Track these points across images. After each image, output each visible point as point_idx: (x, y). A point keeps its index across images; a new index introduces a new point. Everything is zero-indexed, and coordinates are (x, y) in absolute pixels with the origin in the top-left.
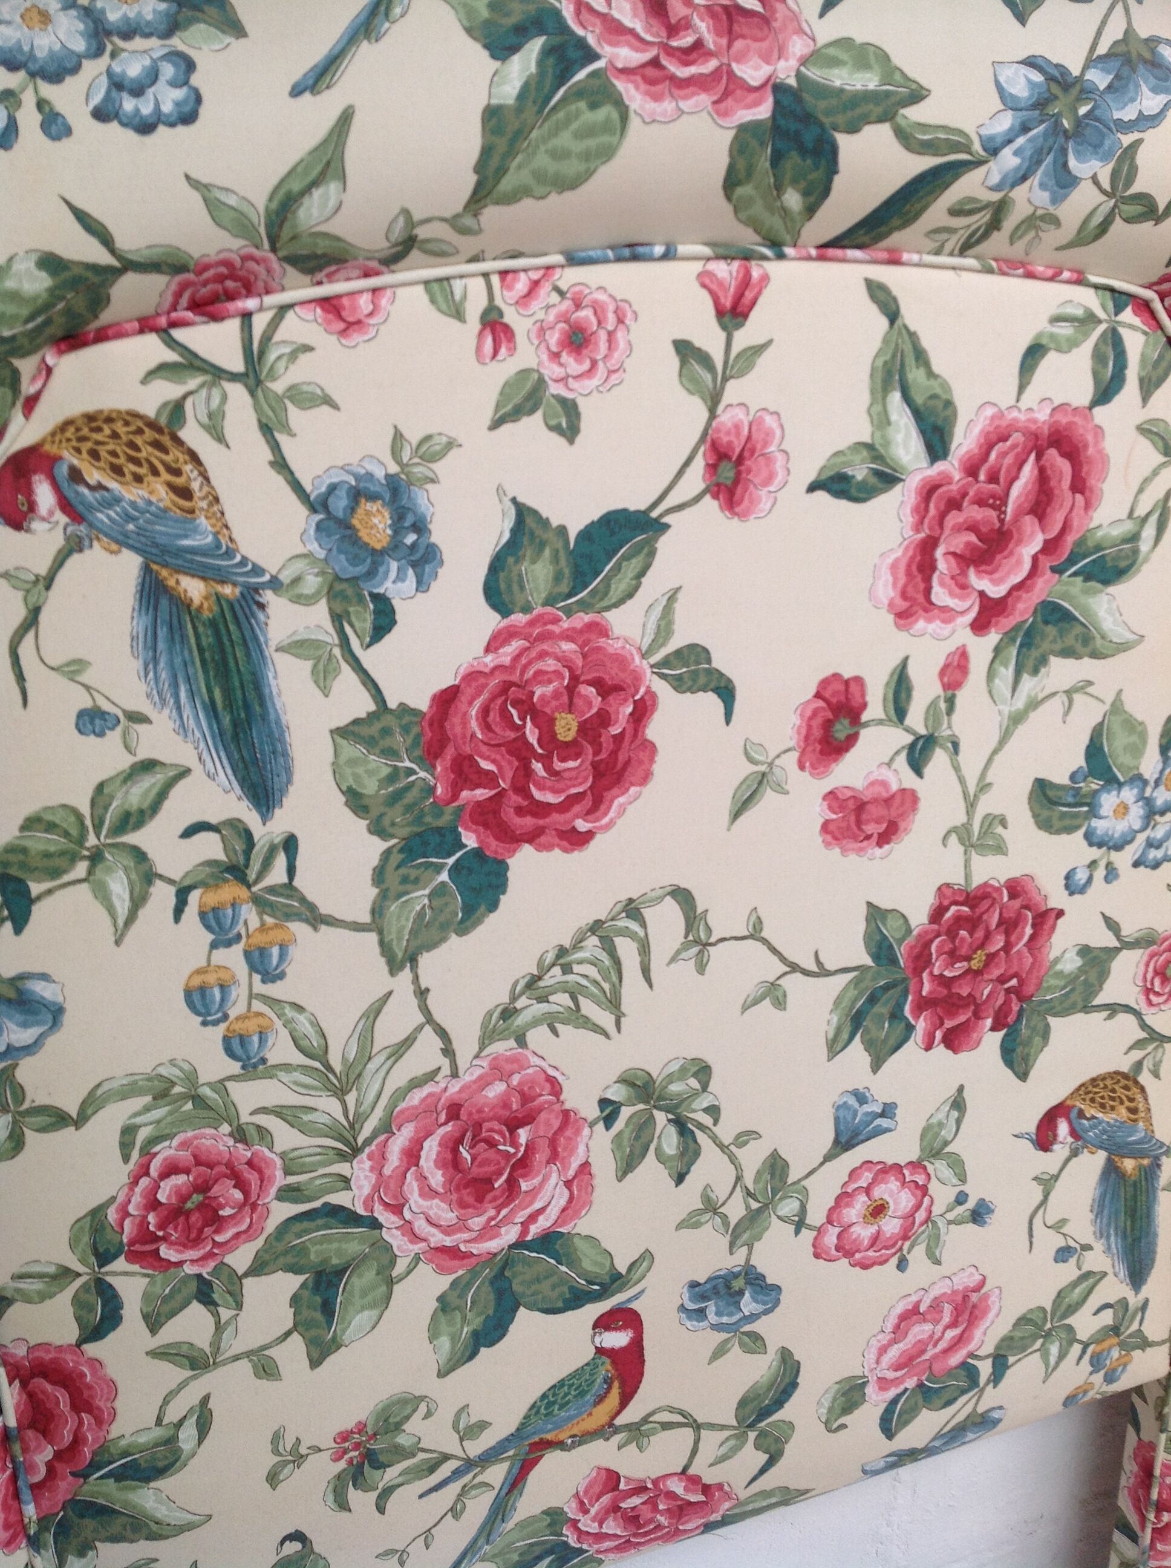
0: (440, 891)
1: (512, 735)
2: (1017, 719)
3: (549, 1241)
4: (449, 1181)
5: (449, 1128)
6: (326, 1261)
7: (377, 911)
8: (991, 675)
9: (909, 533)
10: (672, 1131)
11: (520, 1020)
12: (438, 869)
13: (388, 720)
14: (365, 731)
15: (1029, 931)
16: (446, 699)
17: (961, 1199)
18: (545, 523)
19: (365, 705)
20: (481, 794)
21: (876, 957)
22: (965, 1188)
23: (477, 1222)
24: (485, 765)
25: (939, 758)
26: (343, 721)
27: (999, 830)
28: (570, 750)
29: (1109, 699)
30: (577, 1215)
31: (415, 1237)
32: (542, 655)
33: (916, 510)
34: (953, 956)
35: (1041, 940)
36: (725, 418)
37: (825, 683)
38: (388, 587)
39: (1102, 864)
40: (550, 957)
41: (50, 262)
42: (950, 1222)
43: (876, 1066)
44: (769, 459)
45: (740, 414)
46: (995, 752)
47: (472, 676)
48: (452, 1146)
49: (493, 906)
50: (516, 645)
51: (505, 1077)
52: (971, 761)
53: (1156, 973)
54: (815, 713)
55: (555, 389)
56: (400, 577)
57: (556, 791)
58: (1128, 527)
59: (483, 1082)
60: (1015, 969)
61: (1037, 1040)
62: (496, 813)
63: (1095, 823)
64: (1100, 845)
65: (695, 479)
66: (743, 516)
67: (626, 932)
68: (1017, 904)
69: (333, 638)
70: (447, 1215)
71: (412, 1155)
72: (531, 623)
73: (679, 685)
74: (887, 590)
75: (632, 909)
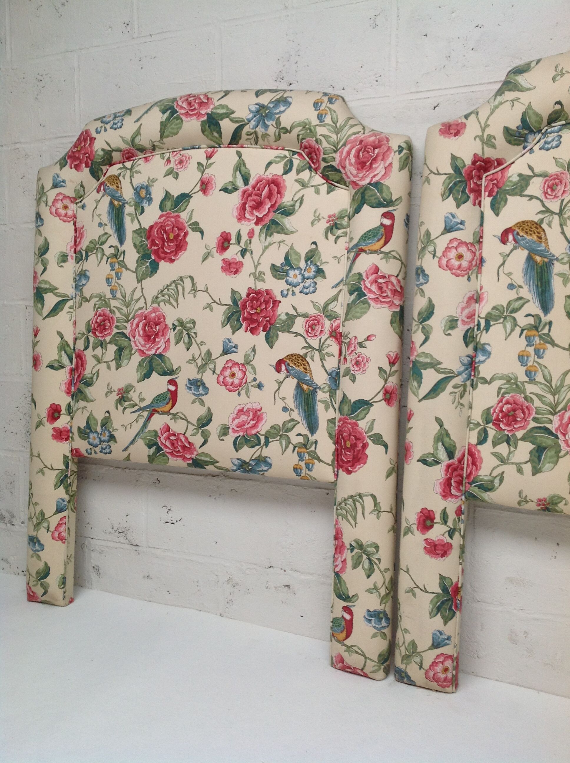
0: (147, 267)
1: (162, 236)
2: (266, 247)
3: (160, 356)
4: (143, 334)
5: (144, 321)
6: (121, 345)
7: (136, 269)
8: (259, 236)
9: (240, 201)
10: (187, 336)
11: (159, 300)
12: (147, 262)
13: (142, 230)
14: (137, 232)
15: (272, 305)
16: (151, 227)
17: (255, 380)
18: (171, 194)
19: (138, 227)
20: (156, 248)
21: (233, 303)
22: (256, 377)
23: (148, 346)
24: (157, 242)
25: (248, 255)
26: (134, 229)
27: (263, 276)
28: (172, 241)
29: (290, 245)
30: (166, 351)
31: (137, 346)
32: (168, 221)
33: (242, 196)
34: (252, 308)
35: (275, 309)
36: (204, 176)
37: (222, 233)
38: (144, 205)
39: (291, 290)
40: (165, 287)
41: (103, 150)
42: (252, 386)
43: (233, 333)
44: (212, 184)
45: (207, 175)
46: (261, 255)
47: (156, 223)
48: (145, 325)
49: (156, 272)
50: (164, 218)
51: (155, 312)
52: (256, 256)
53: (309, 327)
54: (220, 240)
55: (175, 170)
56: (146, 203)
57: (169, 250)
58: (292, 203)
59: (151, 312)
60: (268, 315)
61: (275, 337)
62: (158, 252)
63: (288, 278)
64: (290, 285)
65: (198, 188)
66: (207, 195)
67: (180, 284)
68: (268, 296)
69: (135, 214)
70: (143, 343)
71: (138, 325)
72: (167, 214)
73: (193, 230)
74: (236, 214)
75: (181, 279)
